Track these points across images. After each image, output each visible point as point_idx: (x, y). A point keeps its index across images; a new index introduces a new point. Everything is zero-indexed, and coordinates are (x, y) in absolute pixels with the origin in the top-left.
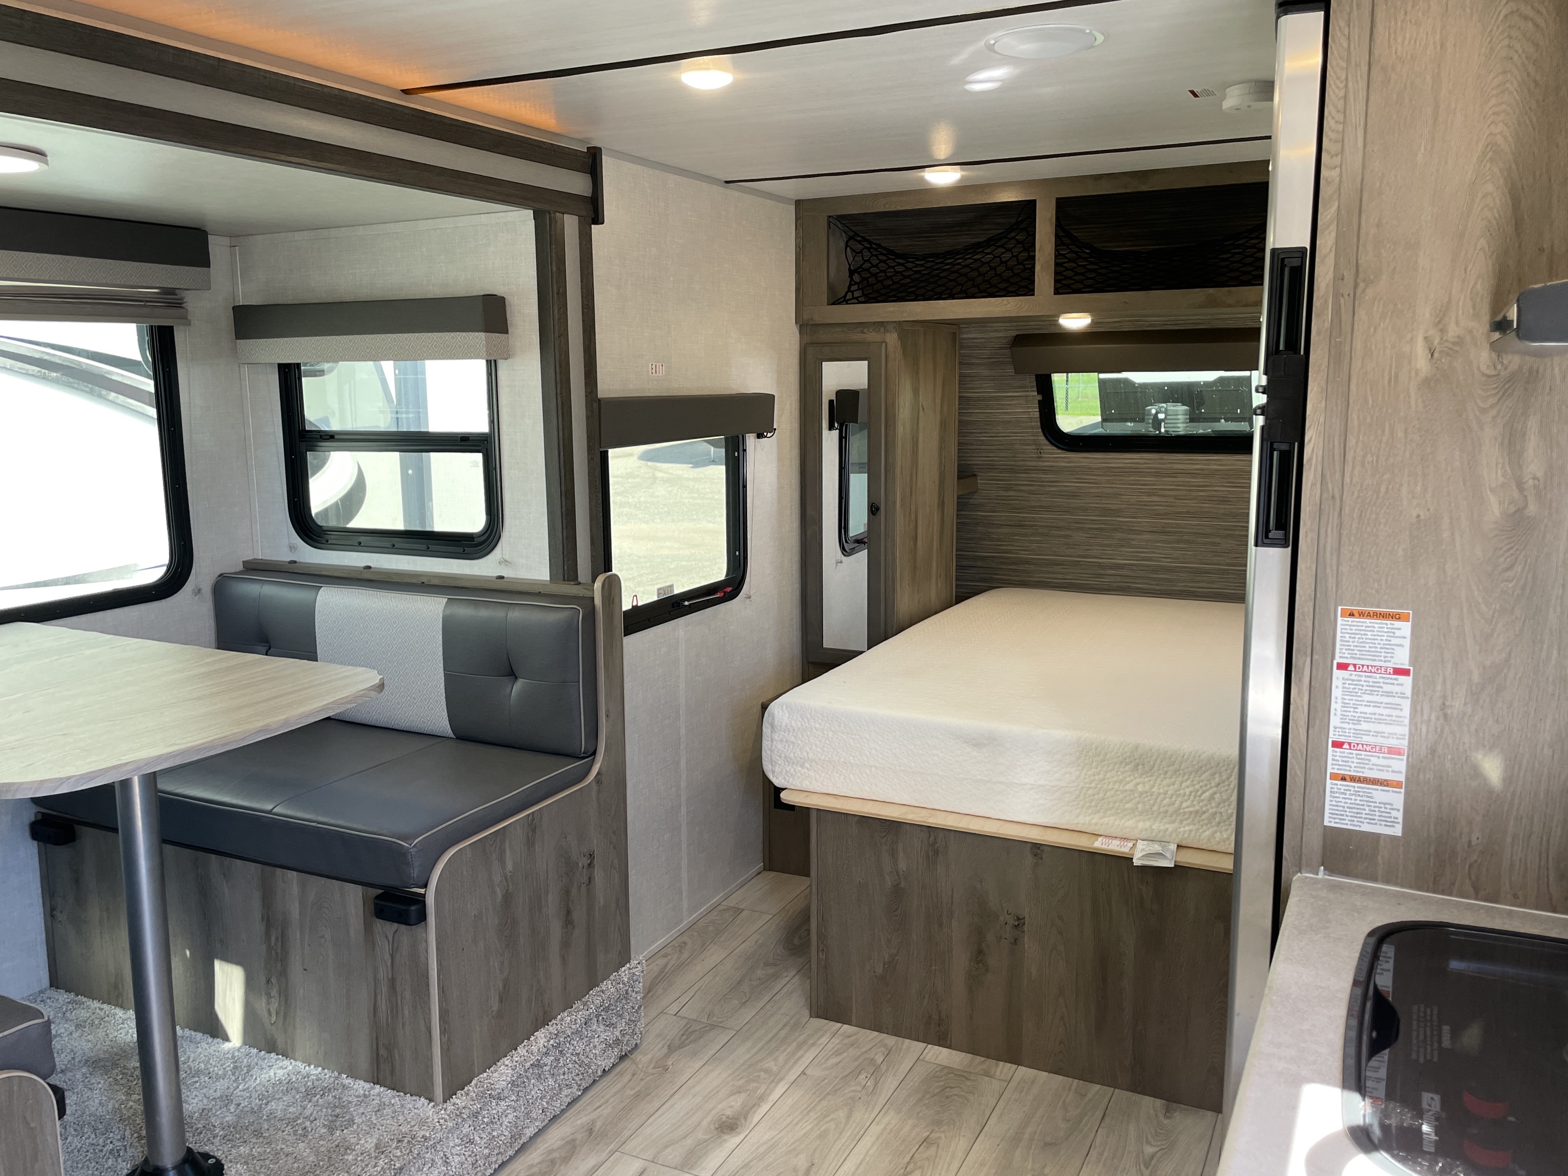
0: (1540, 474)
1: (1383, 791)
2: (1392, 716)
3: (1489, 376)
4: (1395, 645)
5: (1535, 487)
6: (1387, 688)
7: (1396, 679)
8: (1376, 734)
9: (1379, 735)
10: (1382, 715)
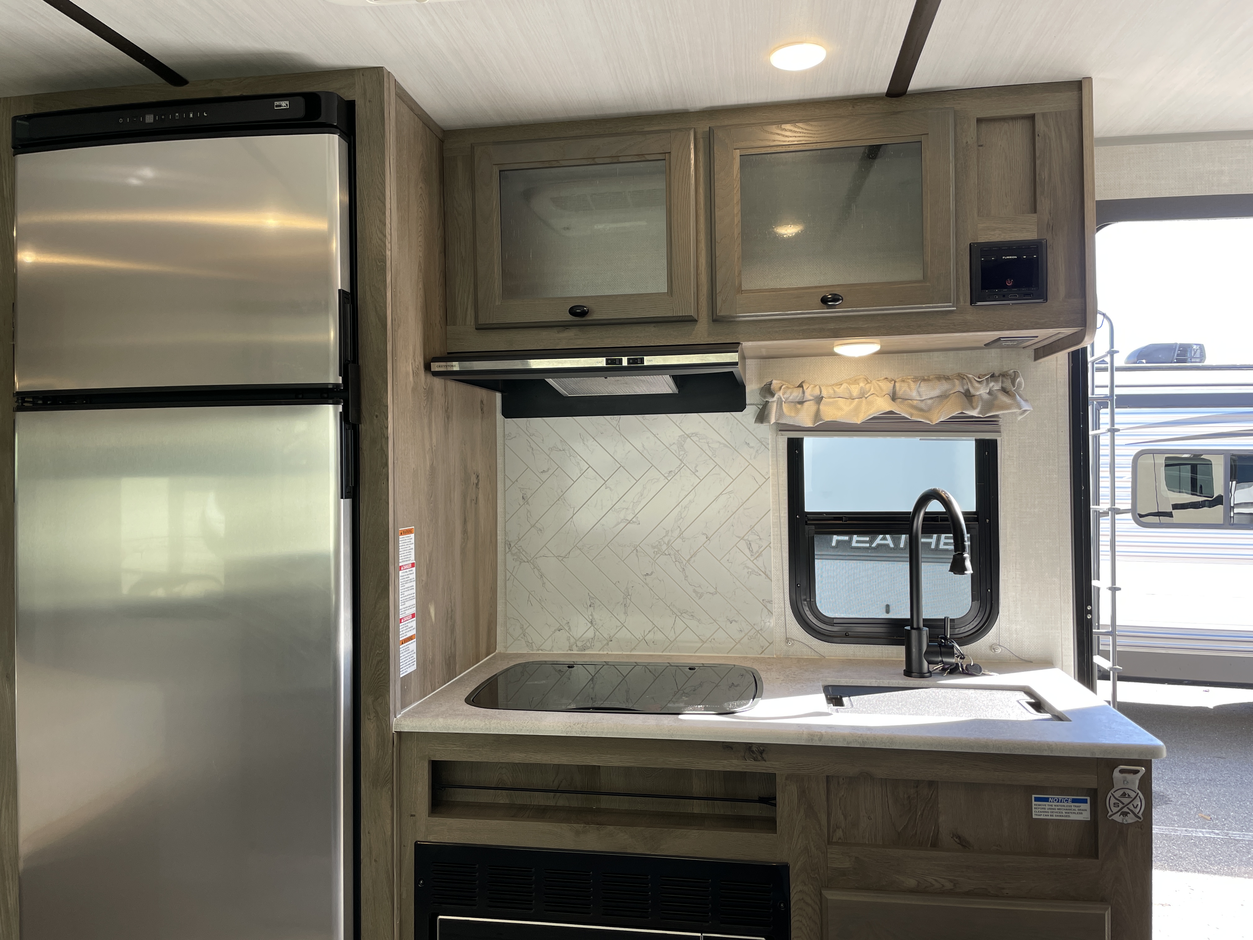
0: (435, 444)
1: (412, 642)
2: (412, 594)
3: (423, 389)
4: (411, 549)
5: (434, 451)
6: (411, 577)
7: (412, 570)
9: (410, 607)
10: (410, 595)
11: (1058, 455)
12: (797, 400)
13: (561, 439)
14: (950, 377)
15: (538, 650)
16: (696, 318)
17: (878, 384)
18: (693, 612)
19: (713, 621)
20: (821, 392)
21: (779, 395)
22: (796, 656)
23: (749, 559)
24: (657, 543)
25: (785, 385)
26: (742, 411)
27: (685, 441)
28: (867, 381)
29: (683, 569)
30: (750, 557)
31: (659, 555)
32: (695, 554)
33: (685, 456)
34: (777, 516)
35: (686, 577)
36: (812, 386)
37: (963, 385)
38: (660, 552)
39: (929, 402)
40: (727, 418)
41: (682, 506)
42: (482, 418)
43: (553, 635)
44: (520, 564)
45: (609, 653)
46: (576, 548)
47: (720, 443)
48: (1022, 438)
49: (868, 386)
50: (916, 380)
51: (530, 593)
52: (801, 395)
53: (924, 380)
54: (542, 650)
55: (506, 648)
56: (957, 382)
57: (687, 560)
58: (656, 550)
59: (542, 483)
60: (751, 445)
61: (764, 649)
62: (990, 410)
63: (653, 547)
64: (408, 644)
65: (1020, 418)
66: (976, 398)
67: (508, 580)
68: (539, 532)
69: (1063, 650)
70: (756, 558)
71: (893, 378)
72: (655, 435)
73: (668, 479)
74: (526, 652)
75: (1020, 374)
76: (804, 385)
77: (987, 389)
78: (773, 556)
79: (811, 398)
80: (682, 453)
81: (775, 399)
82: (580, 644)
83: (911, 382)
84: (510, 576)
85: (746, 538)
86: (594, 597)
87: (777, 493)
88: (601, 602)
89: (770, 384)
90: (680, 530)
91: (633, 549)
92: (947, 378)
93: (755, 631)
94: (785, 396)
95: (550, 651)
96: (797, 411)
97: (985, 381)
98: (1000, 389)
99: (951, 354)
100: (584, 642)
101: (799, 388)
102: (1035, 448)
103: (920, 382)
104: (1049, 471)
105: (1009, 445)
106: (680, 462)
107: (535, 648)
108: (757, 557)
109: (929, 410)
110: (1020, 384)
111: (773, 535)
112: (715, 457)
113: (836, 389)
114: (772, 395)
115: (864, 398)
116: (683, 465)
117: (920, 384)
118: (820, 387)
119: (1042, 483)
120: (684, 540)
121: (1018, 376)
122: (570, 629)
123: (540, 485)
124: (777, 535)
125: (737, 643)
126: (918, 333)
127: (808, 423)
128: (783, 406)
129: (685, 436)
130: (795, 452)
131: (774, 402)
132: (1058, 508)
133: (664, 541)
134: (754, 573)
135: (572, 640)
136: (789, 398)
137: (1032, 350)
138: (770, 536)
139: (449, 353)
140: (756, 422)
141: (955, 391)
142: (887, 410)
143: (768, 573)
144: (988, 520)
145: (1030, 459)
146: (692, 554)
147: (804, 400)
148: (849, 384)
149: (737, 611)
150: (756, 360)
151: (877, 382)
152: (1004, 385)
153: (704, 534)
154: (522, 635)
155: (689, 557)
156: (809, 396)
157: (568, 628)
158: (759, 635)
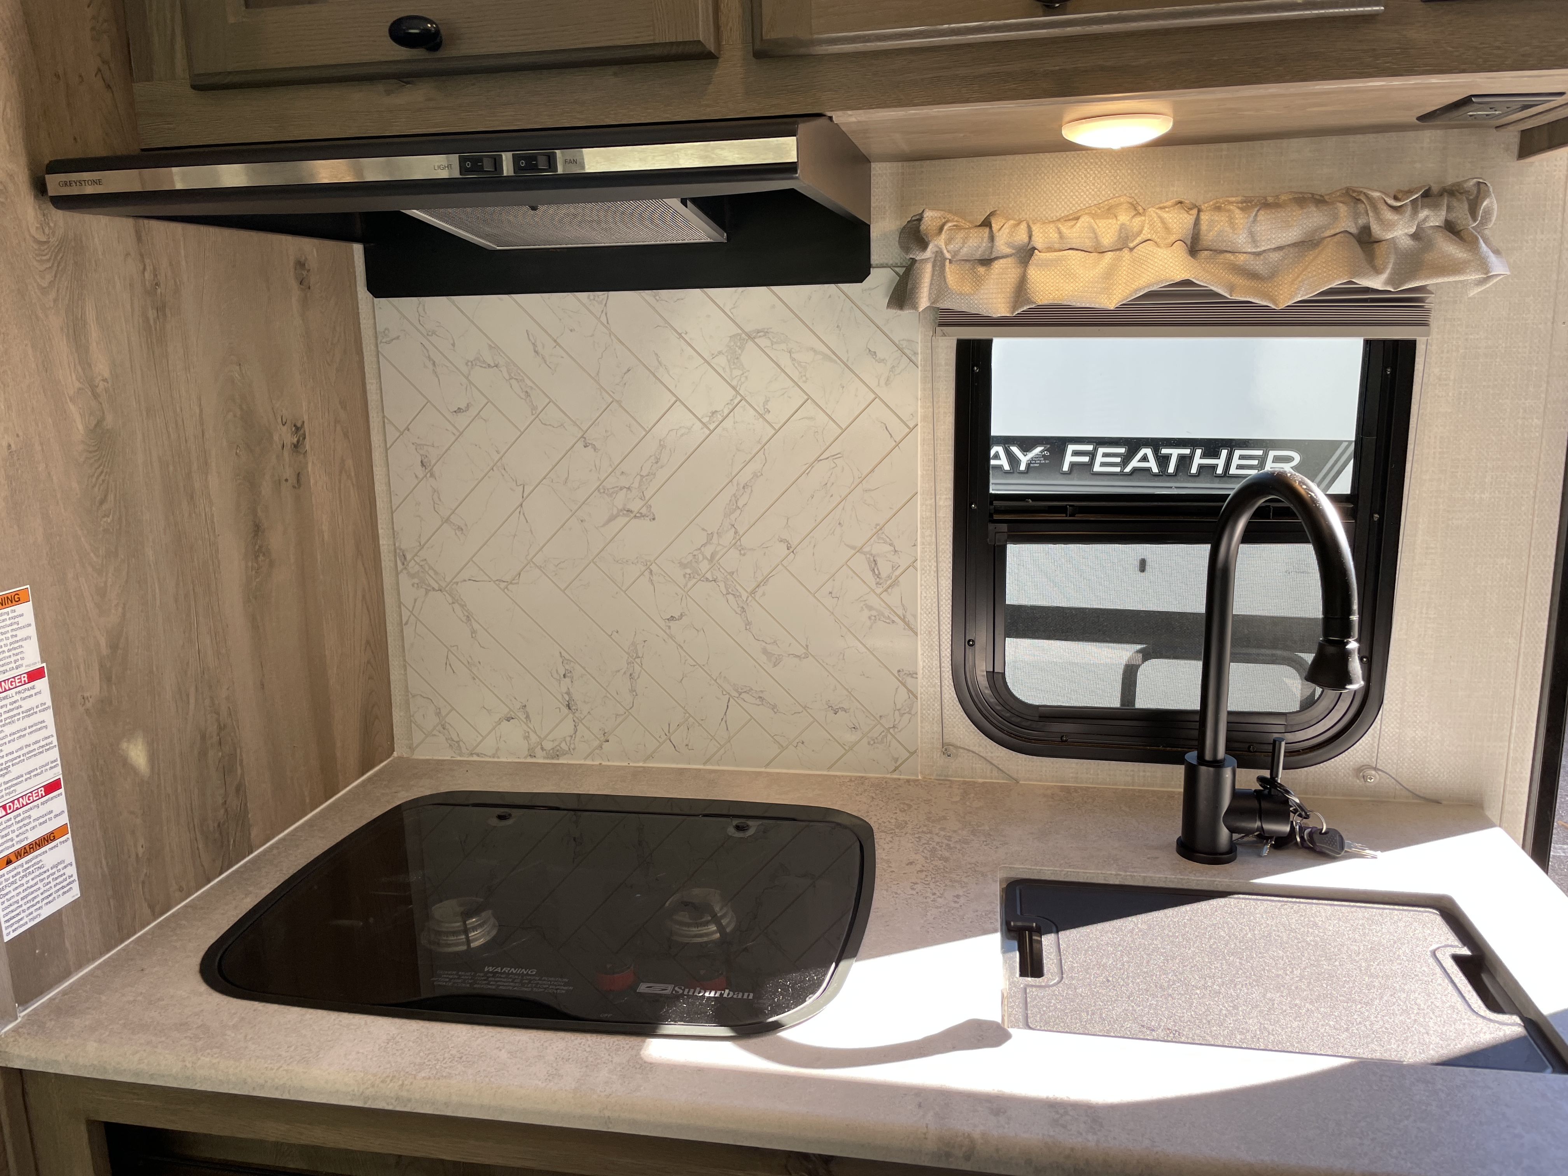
0: (107, 374)
1: (52, 849)
2: (39, 741)
3: (41, 243)
4: (22, 640)
5: (106, 390)
6: (26, 705)
7: (33, 688)
8: (29, 776)
9: (32, 774)
10: (29, 745)
11: (1548, 376)
12: (978, 256)
13: (490, 343)
14: (1326, 198)
15: (472, 754)
16: (711, 47)
17: (1160, 217)
18: (762, 691)
19: (801, 709)
20: (1030, 237)
21: (937, 246)
22: (962, 777)
23: (873, 591)
24: (690, 557)
25: (952, 221)
26: (861, 282)
27: (742, 348)
28: (1136, 209)
29: (743, 608)
30: (873, 586)
31: (695, 581)
32: (765, 581)
33: (743, 379)
34: (931, 505)
35: (748, 624)
36: (1012, 222)
37: (1356, 216)
38: (696, 576)
39: (1275, 256)
40: (830, 297)
41: (738, 484)
42: (305, 303)
43: (496, 729)
44: (426, 594)
45: (604, 763)
46: (532, 565)
47: (815, 351)
48: (1471, 337)
49: (1138, 220)
50: (1248, 204)
51: (449, 650)
52: (985, 244)
53: (1266, 205)
54: (478, 755)
55: (412, 748)
56: (1343, 209)
57: (749, 591)
58: (688, 571)
59: (457, 434)
60: (880, 355)
61: (898, 763)
62: (1413, 274)
63: (683, 566)
64: (40, 855)
65: (1475, 292)
66: (1383, 247)
67: (406, 623)
68: (459, 533)
69: (1508, 782)
70: (886, 590)
71: (1193, 201)
72: (680, 334)
73: (709, 429)
74: (449, 758)
75: (1491, 189)
76: (993, 222)
77: (1411, 227)
78: (921, 585)
79: (1008, 251)
80: (737, 372)
81: (929, 253)
82: (548, 745)
83: (1237, 211)
84: (409, 617)
85: (867, 549)
86: (570, 658)
87: (931, 457)
88: (584, 668)
89: (920, 219)
90: (736, 533)
91: (643, 568)
92: (1319, 201)
93: (883, 729)
94: (950, 247)
95: (494, 757)
96: (978, 281)
97: (1409, 208)
98: (1442, 225)
99: (1331, 142)
100: (556, 743)
101: (981, 229)
102: (1498, 360)
103: (1258, 208)
104: (1525, 411)
105: (1443, 352)
106: (734, 393)
107: (464, 750)
108: (888, 588)
109: (1273, 275)
110: (1488, 212)
111: (923, 544)
112: (805, 382)
113: (1064, 230)
114: (923, 244)
115: (1126, 251)
116: (739, 398)
117: (1256, 215)
118: (1029, 227)
119: (1504, 437)
120: (742, 552)
121: (1487, 194)
122: (528, 717)
123: (454, 438)
124: (929, 544)
125: (847, 752)
126: (1279, 79)
127: (1000, 308)
128: (947, 269)
129: (743, 335)
130: (973, 370)
131: (926, 260)
132: (1535, 492)
133: (703, 555)
134: (882, 619)
135: (534, 738)
136: (959, 251)
137: (1516, 133)
138: (915, 545)
139: (143, 150)
140: (890, 305)
141: (1338, 231)
142: (1178, 278)
143: (909, 617)
144: (1376, 516)
145: (1484, 383)
146: (760, 579)
147: (993, 256)
148: (1094, 216)
149: (847, 690)
150: (895, 164)
151: (1159, 212)
152: (1452, 216)
153: (782, 541)
154: (439, 727)
155: (754, 585)
156: (1002, 247)
157: (525, 716)
158: (889, 736)
